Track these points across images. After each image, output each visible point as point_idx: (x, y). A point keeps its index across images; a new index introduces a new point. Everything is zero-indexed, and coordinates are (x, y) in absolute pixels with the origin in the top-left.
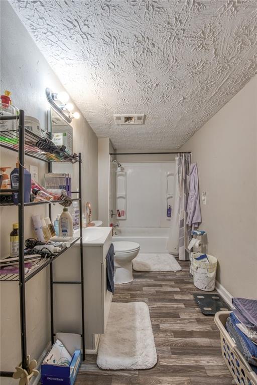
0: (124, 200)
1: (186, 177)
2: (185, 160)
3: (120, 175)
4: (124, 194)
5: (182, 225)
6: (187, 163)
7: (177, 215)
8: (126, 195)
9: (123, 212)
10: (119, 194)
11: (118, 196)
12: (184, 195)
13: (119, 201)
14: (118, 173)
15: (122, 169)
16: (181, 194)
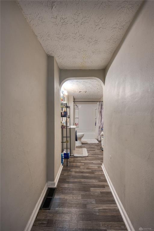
0: (78, 119)
1: (101, 110)
2: (101, 104)
3: (76, 109)
4: (78, 116)
5: (99, 128)
6: (102, 105)
7: (98, 125)
8: (79, 117)
9: (78, 124)
10: (76, 116)
11: (75, 117)
12: (101, 117)
13: (76, 119)
14: (75, 108)
15: (77, 107)
16: (99, 117)
